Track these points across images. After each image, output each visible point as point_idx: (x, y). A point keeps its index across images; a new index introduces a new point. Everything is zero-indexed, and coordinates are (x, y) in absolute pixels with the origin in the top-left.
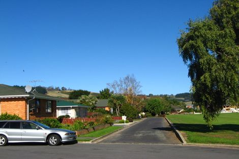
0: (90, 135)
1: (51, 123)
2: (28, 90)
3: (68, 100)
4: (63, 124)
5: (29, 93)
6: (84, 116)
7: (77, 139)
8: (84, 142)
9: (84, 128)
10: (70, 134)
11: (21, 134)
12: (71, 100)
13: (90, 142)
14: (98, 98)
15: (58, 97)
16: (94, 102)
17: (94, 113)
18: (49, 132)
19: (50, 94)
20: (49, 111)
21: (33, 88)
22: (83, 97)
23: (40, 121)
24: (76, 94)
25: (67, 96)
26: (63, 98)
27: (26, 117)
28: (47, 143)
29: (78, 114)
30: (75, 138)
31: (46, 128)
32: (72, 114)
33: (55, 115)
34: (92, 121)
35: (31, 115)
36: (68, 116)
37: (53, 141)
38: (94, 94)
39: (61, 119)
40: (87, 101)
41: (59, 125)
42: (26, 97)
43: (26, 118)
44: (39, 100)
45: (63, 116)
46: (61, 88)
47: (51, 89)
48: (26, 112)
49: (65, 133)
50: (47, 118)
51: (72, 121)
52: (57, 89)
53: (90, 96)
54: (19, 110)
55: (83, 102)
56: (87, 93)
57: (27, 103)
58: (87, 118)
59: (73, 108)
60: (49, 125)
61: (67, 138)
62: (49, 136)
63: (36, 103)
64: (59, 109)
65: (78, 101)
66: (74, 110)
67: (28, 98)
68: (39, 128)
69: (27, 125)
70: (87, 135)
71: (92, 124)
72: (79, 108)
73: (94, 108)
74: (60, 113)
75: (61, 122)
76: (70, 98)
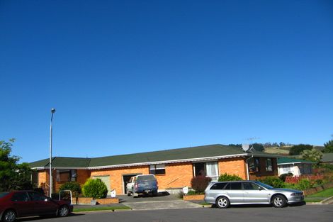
0: (319, 194)
1: (273, 183)
2: (245, 148)
3: (289, 157)
4: (286, 183)
5: (247, 152)
6: (309, 173)
7: (305, 199)
8: (313, 203)
9: (311, 187)
10: (296, 194)
11: (243, 196)
12: (293, 156)
13: (320, 203)
14: (323, 152)
15: (276, 154)
16: (319, 157)
17: (320, 169)
18: (272, 192)
19: (268, 151)
20: (270, 169)
21: (250, 146)
22: (305, 152)
23: (261, 181)
24: (297, 150)
25: (287, 152)
26: (283, 154)
27: (246, 177)
28: (272, 205)
29: (302, 171)
30: (302, 198)
31: (269, 189)
32: (295, 171)
33: (277, 174)
34: (319, 178)
35: (251, 174)
36: (291, 174)
37: (278, 202)
38: (317, 148)
39: (283, 177)
40: (310, 156)
41: (282, 184)
42: (245, 156)
43: (246, 179)
44: (258, 158)
45: (286, 175)
46: (279, 144)
47: (269, 146)
48: (246, 172)
49: (291, 193)
50: (268, 177)
51: (296, 179)
52: (275, 145)
53: (313, 150)
54: (238, 169)
55: (306, 157)
56: (309, 147)
57: (245, 162)
58: (313, 176)
59: (296, 165)
60: (272, 185)
61: (294, 199)
62: (274, 197)
63: (255, 162)
64: (280, 166)
65: (300, 157)
66: (297, 167)
67: (247, 157)
68: (261, 189)
69: (248, 186)
70: (316, 195)
71: (319, 182)
72: (302, 164)
73: (319, 164)
74: (281, 171)
75: (284, 181)
76: (291, 154)
